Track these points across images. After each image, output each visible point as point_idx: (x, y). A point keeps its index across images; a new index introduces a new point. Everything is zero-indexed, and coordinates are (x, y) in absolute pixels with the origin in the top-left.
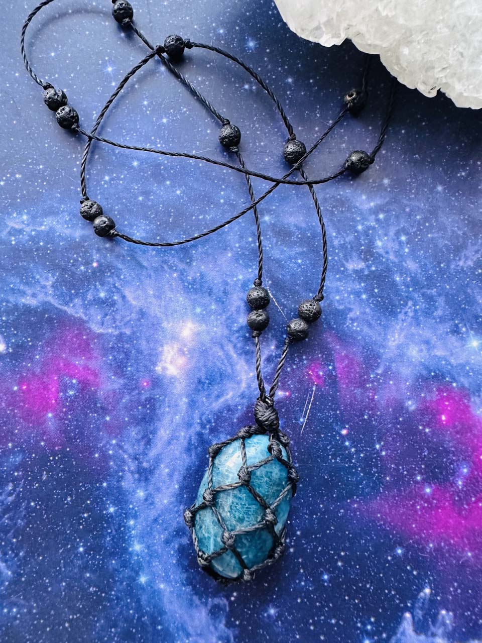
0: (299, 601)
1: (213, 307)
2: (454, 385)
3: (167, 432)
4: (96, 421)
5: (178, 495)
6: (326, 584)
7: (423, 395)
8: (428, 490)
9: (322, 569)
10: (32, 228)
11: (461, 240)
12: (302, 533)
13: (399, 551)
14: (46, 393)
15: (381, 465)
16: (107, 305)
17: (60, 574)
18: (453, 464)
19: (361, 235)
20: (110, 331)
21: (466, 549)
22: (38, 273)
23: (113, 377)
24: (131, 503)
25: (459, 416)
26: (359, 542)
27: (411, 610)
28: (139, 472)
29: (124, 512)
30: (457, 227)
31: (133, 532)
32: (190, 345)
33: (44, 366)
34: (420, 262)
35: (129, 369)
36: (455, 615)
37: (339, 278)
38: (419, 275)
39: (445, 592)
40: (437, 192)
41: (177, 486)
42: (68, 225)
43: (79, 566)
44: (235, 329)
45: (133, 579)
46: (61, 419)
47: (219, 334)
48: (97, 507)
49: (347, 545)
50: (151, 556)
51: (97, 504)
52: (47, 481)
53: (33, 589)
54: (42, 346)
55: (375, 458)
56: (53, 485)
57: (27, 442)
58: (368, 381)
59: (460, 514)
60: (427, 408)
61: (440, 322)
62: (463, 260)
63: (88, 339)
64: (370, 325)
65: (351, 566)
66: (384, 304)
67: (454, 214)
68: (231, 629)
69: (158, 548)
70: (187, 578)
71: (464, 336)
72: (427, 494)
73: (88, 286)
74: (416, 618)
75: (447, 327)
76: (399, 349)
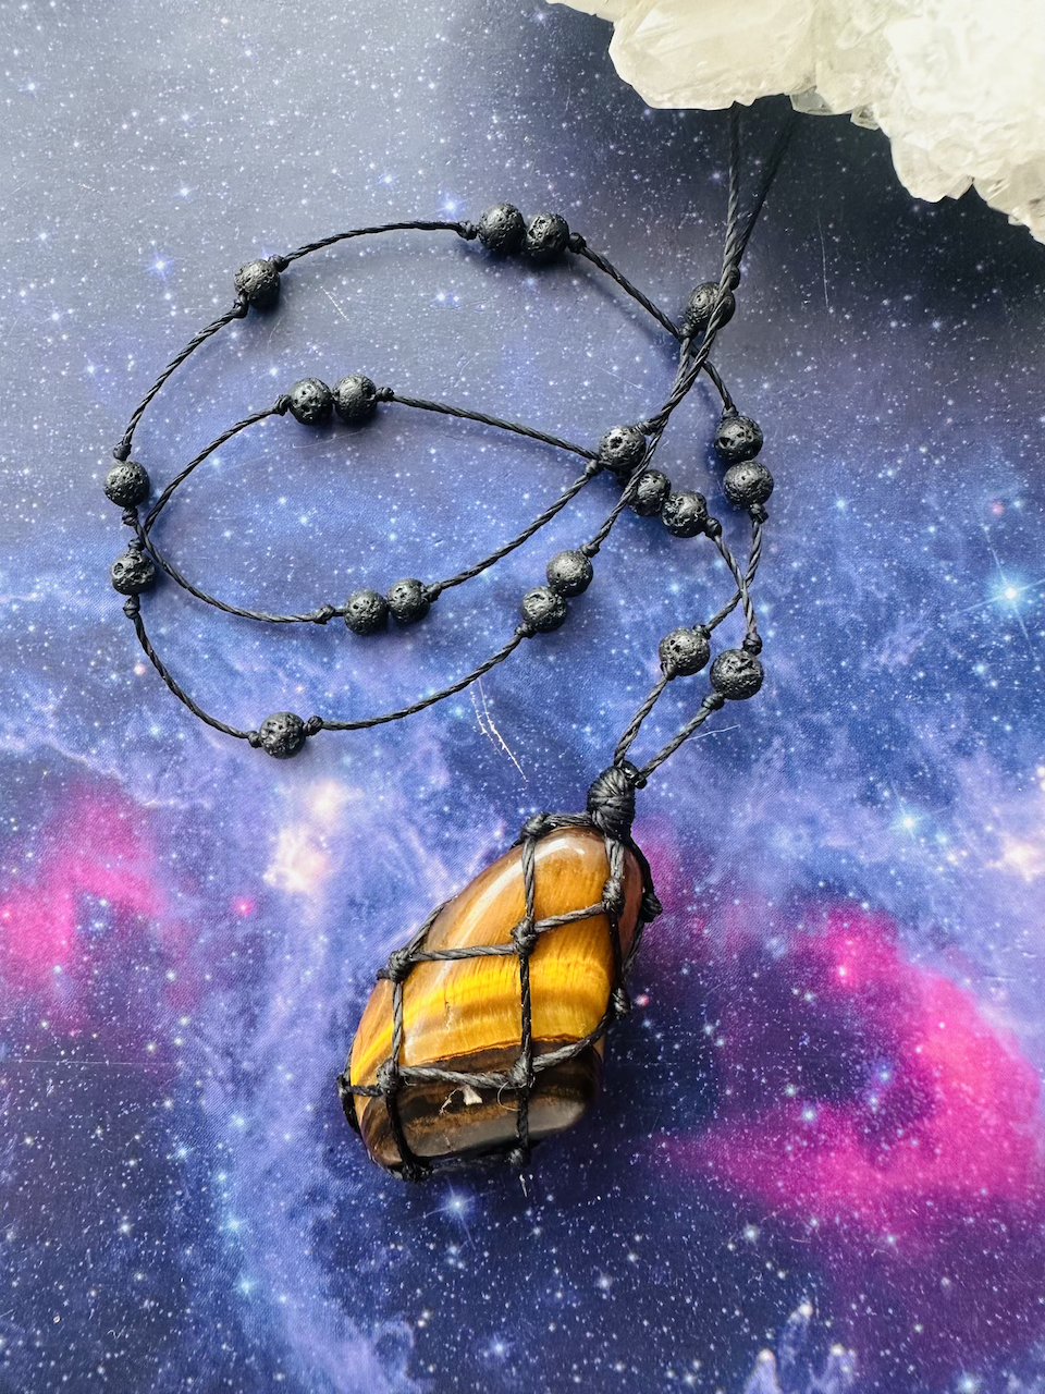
0: (552, 1328)
1: (377, 753)
2: (865, 905)
3: (289, 1002)
4: (148, 981)
5: (313, 1124)
6: (604, 1297)
7: (800, 927)
8: (809, 1115)
9: (596, 1268)
10: (12, 597)
11: (883, 609)
12: (557, 1198)
13: (751, 1233)
14: (48, 925)
15: (717, 1066)
16: (165, 751)
17: (85, 1274)
18: (860, 1063)
19: (676, 603)
20: (172, 802)
21: (885, 1229)
22: (27, 687)
23: (180, 895)
24: (221, 1139)
25: (873, 967)
26: (670, 1214)
27: (774, 1346)
28: (234, 1079)
29: (206, 1156)
30: (877, 584)
31: (225, 1195)
32: (330, 831)
33: (43, 872)
34: (798, 657)
35: (211, 878)
36: (860, 1357)
37: (633, 692)
38: (796, 685)
39: (841, 1310)
40: (836, 512)
41: (309, 1108)
42: (83, 590)
43: (123, 1260)
44: (421, 796)
45: (226, 1286)
46: (80, 977)
47: (390, 806)
48: (155, 1147)
49: (648, 1220)
50: (261, 1241)
51: (155, 1141)
52: (57, 1096)
53: (34, 1303)
54: (38, 833)
55: (705, 1053)
56: (66, 1103)
57: (16, 1021)
58: (690, 899)
59: (872, 1160)
60: (808, 953)
61: (839, 779)
62: (888, 652)
63: (129, 819)
64: (694, 787)
65: (654, 1262)
66: (723, 745)
67: (871, 557)
68: (419, 1380)
69: (274, 1226)
70: (333, 1285)
71: (887, 807)
72: (808, 1123)
73: (125, 713)
74: (783, 1362)
75: (852, 789)
76: (753, 834)
